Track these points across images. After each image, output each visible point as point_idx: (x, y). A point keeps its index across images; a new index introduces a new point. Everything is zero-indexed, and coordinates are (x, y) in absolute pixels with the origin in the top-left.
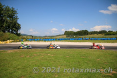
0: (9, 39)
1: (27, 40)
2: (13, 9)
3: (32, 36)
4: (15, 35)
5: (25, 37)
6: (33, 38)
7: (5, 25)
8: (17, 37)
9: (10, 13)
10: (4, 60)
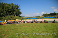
0: (16, 19)
1: (24, 19)
2: (18, 5)
3: (27, 17)
4: (19, 17)
5: (24, 18)
6: (28, 18)
7: (15, 12)
8: (20, 18)
9: (17, 7)
10: (16, 28)
